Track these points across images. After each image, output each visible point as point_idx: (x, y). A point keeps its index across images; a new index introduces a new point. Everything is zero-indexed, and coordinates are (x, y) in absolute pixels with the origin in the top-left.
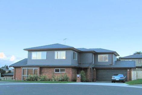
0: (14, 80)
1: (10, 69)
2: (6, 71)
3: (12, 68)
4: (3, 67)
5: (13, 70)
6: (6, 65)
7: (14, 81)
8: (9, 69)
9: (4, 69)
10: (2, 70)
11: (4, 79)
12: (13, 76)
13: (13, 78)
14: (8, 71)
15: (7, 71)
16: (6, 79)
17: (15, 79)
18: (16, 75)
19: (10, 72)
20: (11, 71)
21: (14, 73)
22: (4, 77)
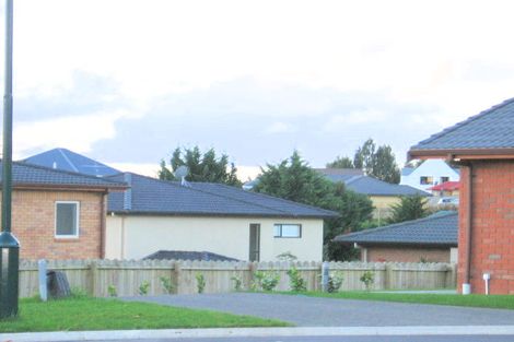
0: (466, 289)
1: (410, 181)
2: (376, 202)
3: (437, 169)
4: (345, 164)
5: (445, 186)
6: (369, 143)
7: (461, 302)
8: (404, 181)
9: (356, 183)
10: (340, 191)
11: (366, 279)
12: (445, 248)
13: (446, 272)
14: (396, 202)
15: (384, 205)
16: (377, 277)
17: (471, 278)
18: (484, 241)
19: (412, 210)
20: (428, 204)
21: (466, 220)
22: (364, 265)
